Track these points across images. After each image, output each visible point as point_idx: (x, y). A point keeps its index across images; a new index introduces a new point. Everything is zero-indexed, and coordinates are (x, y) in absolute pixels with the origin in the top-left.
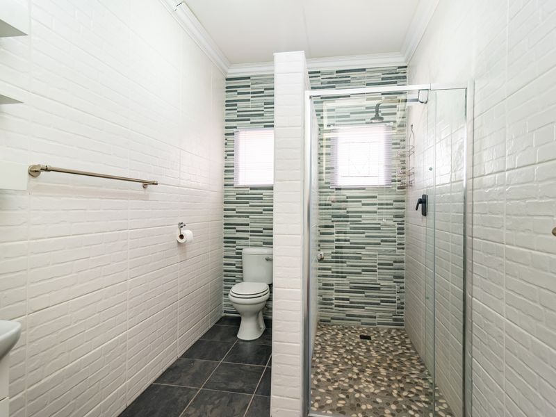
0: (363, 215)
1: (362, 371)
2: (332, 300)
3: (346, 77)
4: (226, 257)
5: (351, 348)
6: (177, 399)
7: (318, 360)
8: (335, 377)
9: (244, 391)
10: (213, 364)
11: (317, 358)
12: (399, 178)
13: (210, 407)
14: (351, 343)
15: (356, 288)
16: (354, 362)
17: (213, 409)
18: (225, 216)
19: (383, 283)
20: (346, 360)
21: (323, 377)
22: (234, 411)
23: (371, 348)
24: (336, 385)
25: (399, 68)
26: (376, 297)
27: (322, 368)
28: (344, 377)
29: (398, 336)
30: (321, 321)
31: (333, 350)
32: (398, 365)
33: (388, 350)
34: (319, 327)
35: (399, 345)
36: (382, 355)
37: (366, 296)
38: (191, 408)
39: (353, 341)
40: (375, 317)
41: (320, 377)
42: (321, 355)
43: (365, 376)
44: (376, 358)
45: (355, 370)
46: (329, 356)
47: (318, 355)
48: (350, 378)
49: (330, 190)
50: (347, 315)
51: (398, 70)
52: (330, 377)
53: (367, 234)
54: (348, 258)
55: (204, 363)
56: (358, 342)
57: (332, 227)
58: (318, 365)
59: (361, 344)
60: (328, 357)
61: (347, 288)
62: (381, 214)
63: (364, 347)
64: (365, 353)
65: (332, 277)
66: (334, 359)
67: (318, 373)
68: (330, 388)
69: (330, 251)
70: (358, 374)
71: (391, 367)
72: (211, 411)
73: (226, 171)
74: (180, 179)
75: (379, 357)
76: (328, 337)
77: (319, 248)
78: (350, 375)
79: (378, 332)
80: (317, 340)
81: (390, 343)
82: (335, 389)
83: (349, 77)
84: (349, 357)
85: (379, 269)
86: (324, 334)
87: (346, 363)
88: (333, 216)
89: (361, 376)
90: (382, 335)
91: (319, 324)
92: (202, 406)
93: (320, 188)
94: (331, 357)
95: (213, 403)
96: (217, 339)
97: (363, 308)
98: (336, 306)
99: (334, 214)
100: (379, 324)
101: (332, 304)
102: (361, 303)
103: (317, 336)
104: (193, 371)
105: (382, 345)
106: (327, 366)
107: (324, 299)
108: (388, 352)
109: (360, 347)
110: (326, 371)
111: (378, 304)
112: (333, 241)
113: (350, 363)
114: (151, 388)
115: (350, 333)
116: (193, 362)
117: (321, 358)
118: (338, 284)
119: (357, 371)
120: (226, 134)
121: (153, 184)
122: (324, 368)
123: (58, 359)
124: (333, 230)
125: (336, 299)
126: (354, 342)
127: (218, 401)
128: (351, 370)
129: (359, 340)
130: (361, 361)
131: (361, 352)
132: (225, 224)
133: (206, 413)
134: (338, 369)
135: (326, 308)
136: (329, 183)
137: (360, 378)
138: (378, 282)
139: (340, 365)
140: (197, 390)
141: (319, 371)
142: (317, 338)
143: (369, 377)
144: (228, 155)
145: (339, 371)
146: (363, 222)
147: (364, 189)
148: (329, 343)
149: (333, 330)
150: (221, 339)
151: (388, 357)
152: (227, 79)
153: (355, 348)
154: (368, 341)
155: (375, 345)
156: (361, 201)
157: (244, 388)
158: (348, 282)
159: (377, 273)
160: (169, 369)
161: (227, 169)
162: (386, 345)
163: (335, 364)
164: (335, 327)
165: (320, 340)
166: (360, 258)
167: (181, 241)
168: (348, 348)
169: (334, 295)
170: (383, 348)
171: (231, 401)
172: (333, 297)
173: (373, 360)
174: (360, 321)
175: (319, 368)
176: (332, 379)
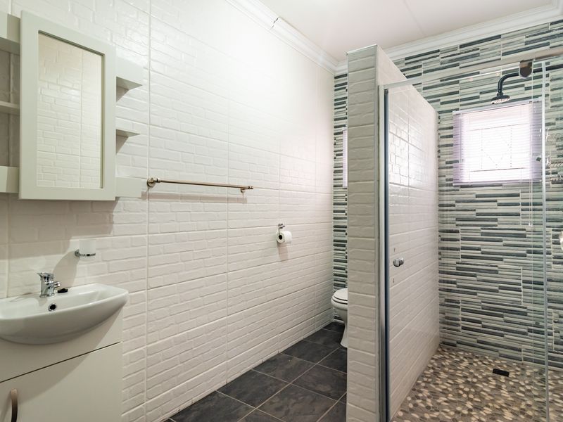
0: (500, 218)
1: (478, 408)
2: (458, 320)
3: (473, 50)
4: (336, 261)
5: (475, 380)
6: (267, 387)
7: (423, 384)
8: (437, 406)
9: (329, 395)
10: (309, 364)
11: (424, 382)
12: (555, 169)
13: (293, 401)
14: (476, 375)
15: (490, 308)
16: (471, 396)
17: (295, 403)
18: (335, 218)
19: (530, 307)
20: (461, 392)
21: (422, 403)
22: (314, 410)
23: (504, 386)
24: (435, 415)
25: (552, 24)
26: (520, 324)
27: (426, 393)
28: (450, 408)
29: (554, 379)
30: (444, 343)
31: (448, 378)
32: (536, 414)
33: (528, 394)
34: (440, 350)
35: (551, 391)
36: (518, 397)
37: (506, 321)
38: (277, 397)
39: (481, 373)
40: (520, 350)
41: (419, 401)
42: (430, 380)
43: (480, 415)
44: (505, 398)
45: (469, 405)
46: (440, 382)
47: (425, 379)
48: (457, 412)
49: (452, 188)
50: (479, 342)
51: (550, 27)
52: (431, 405)
53: (505, 242)
54: (479, 270)
55: (301, 361)
56: (488, 376)
57: (457, 232)
58: (422, 390)
59: (490, 379)
60: (438, 384)
61: (479, 308)
62: (525, 217)
63: (494, 382)
64: (492, 389)
65: (458, 292)
66: (445, 387)
67: (418, 398)
68: (427, 416)
69: (454, 261)
70: (470, 410)
71: (524, 414)
72: (293, 405)
73: (335, 172)
74: (280, 182)
75: (511, 399)
76: (447, 362)
77: (440, 256)
78: (459, 409)
79: (523, 369)
80: (432, 364)
81: (536, 385)
82: (433, 418)
83: (478, 49)
84: (467, 389)
85: (524, 287)
86: (444, 359)
87: (460, 395)
88: (458, 219)
89: (473, 413)
90: (528, 374)
91: (440, 347)
92: (286, 399)
93: (440, 186)
94: (443, 384)
95: (296, 398)
96: (320, 342)
97: (502, 335)
98: (463, 328)
99: (459, 216)
100: (526, 359)
101: (458, 325)
102: (499, 329)
103: (433, 359)
104: (288, 367)
105: (522, 386)
106: (432, 392)
107: (447, 318)
108: (527, 396)
109: (488, 381)
110: (429, 397)
111: (524, 334)
112: (458, 249)
113: (465, 396)
114: (249, 373)
115: (480, 363)
116: (291, 359)
117: (429, 383)
118: (466, 302)
119: (471, 407)
120: (335, 134)
121: (249, 188)
122: (429, 394)
123: (168, 328)
124: (459, 236)
125: (463, 319)
126: (481, 375)
127: (302, 398)
128: (463, 404)
129: (490, 374)
130: (480, 398)
131: (486, 389)
132: (335, 227)
133: (288, 405)
134: (446, 399)
135: (450, 329)
136: (451, 180)
137: (472, 416)
138: (523, 304)
139: (450, 395)
140: (286, 384)
141: (420, 395)
142: (433, 361)
143: (484, 417)
144: (337, 155)
145: (445, 402)
146: (499, 227)
147: (501, 185)
148: (446, 369)
149: (457, 356)
150: (325, 343)
151: (524, 401)
152: (336, 78)
153: (480, 381)
154: (503, 377)
155: (511, 383)
156: (496, 201)
157: (331, 392)
158: (480, 301)
159: (522, 293)
160: (268, 361)
161: (337, 169)
162: (528, 387)
163: (445, 393)
164: (462, 353)
165: (436, 364)
166: (496, 272)
167: (280, 241)
168: (469, 380)
169: (461, 315)
170: (522, 389)
171: (314, 401)
172: (460, 316)
173: (499, 400)
174: (497, 351)
175: (421, 392)
176: (433, 407)
